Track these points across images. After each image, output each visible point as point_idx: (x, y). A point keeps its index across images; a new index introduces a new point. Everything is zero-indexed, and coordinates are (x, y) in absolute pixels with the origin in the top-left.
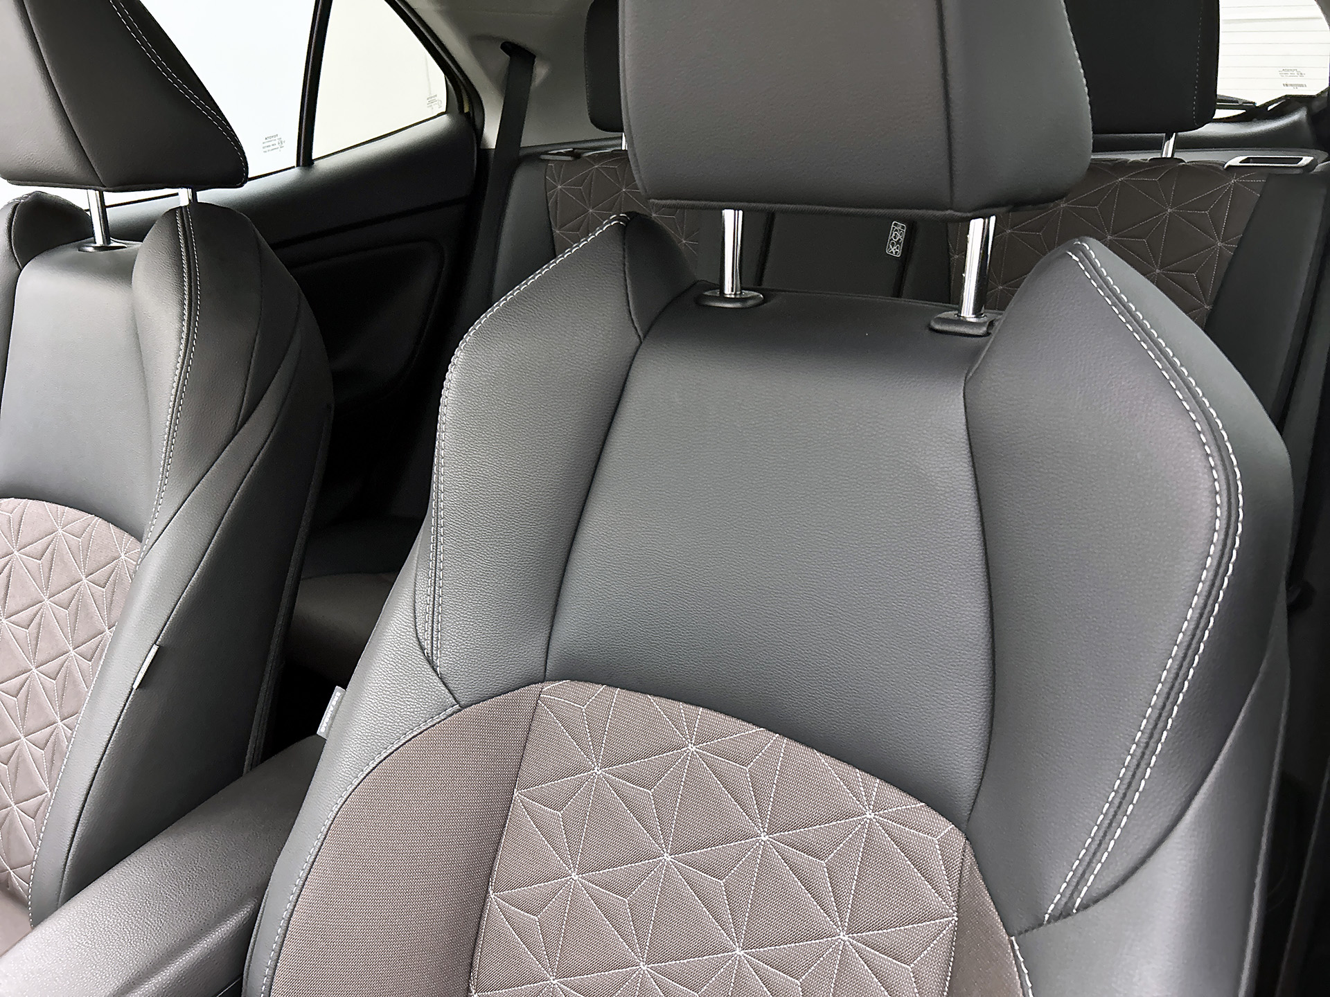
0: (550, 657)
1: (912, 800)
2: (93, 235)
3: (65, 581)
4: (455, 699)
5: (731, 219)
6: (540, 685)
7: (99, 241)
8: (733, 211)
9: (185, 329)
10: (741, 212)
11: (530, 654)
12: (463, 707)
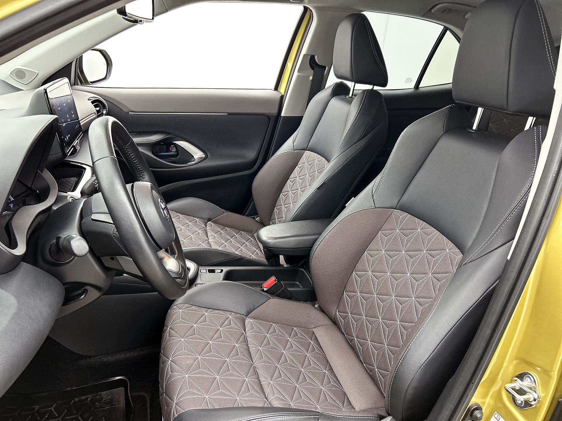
0: (399, 203)
1: (457, 248)
2: (349, 94)
3: (313, 171)
4: (375, 205)
5: (480, 110)
6: (394, 210)
7: (350, 95)
8: (482, 108)
9: (356, 116)
10: (483, 109)
11: (394, 203)
12: (375, 208)
